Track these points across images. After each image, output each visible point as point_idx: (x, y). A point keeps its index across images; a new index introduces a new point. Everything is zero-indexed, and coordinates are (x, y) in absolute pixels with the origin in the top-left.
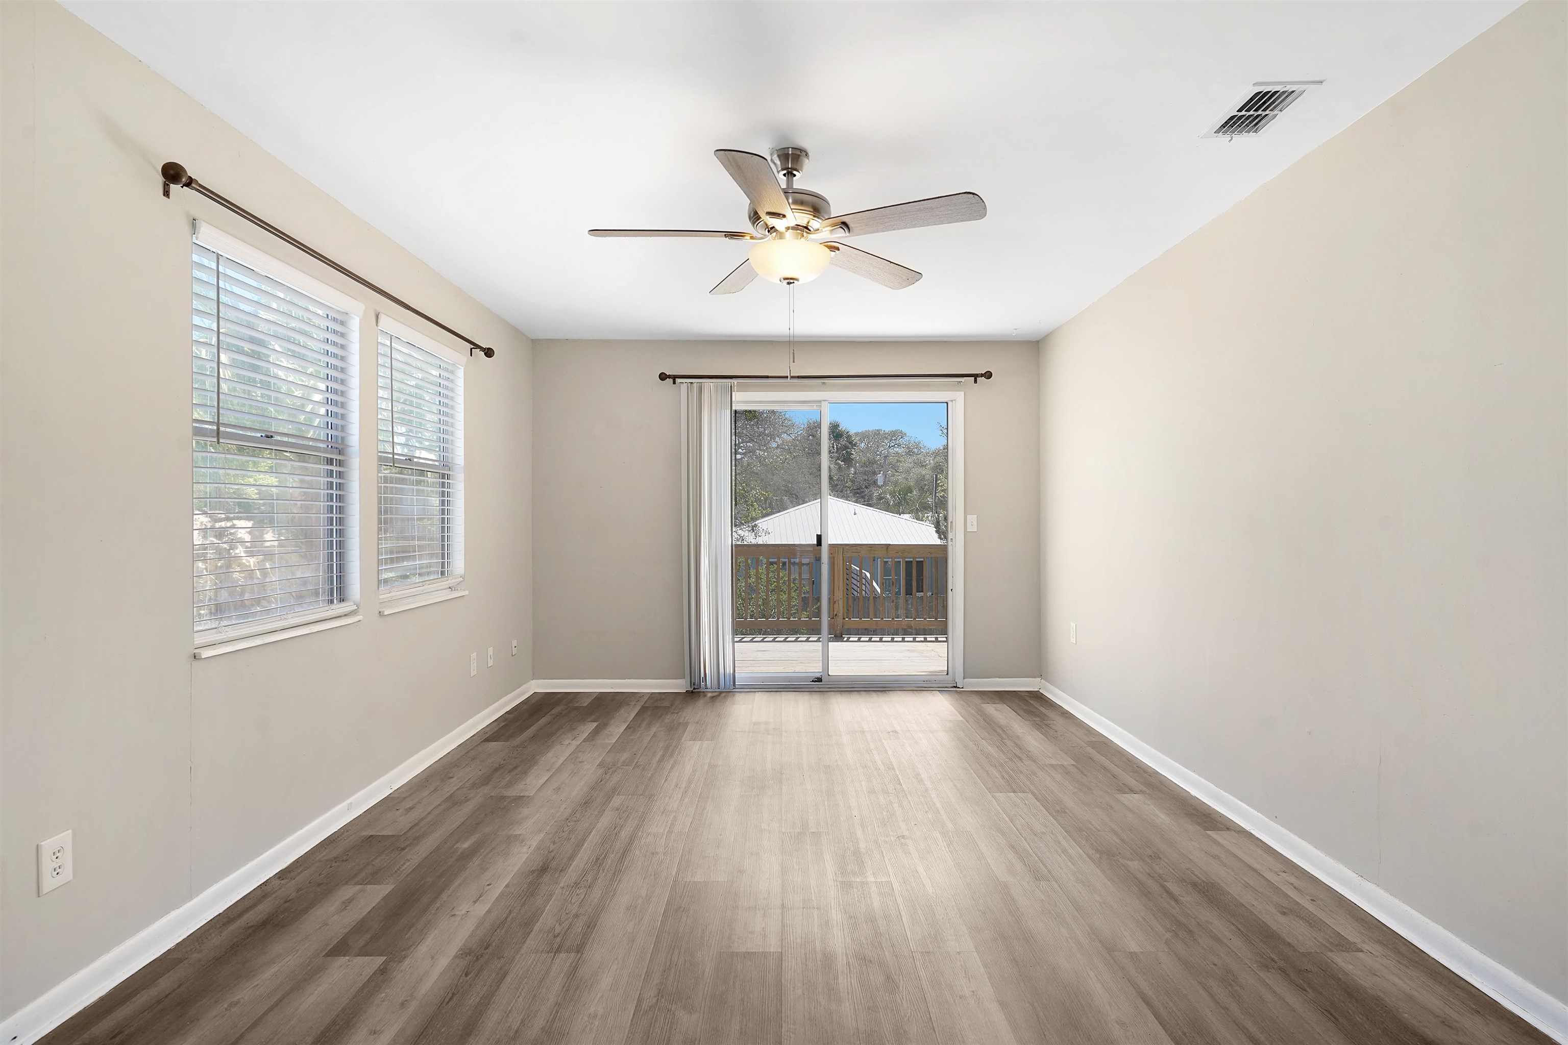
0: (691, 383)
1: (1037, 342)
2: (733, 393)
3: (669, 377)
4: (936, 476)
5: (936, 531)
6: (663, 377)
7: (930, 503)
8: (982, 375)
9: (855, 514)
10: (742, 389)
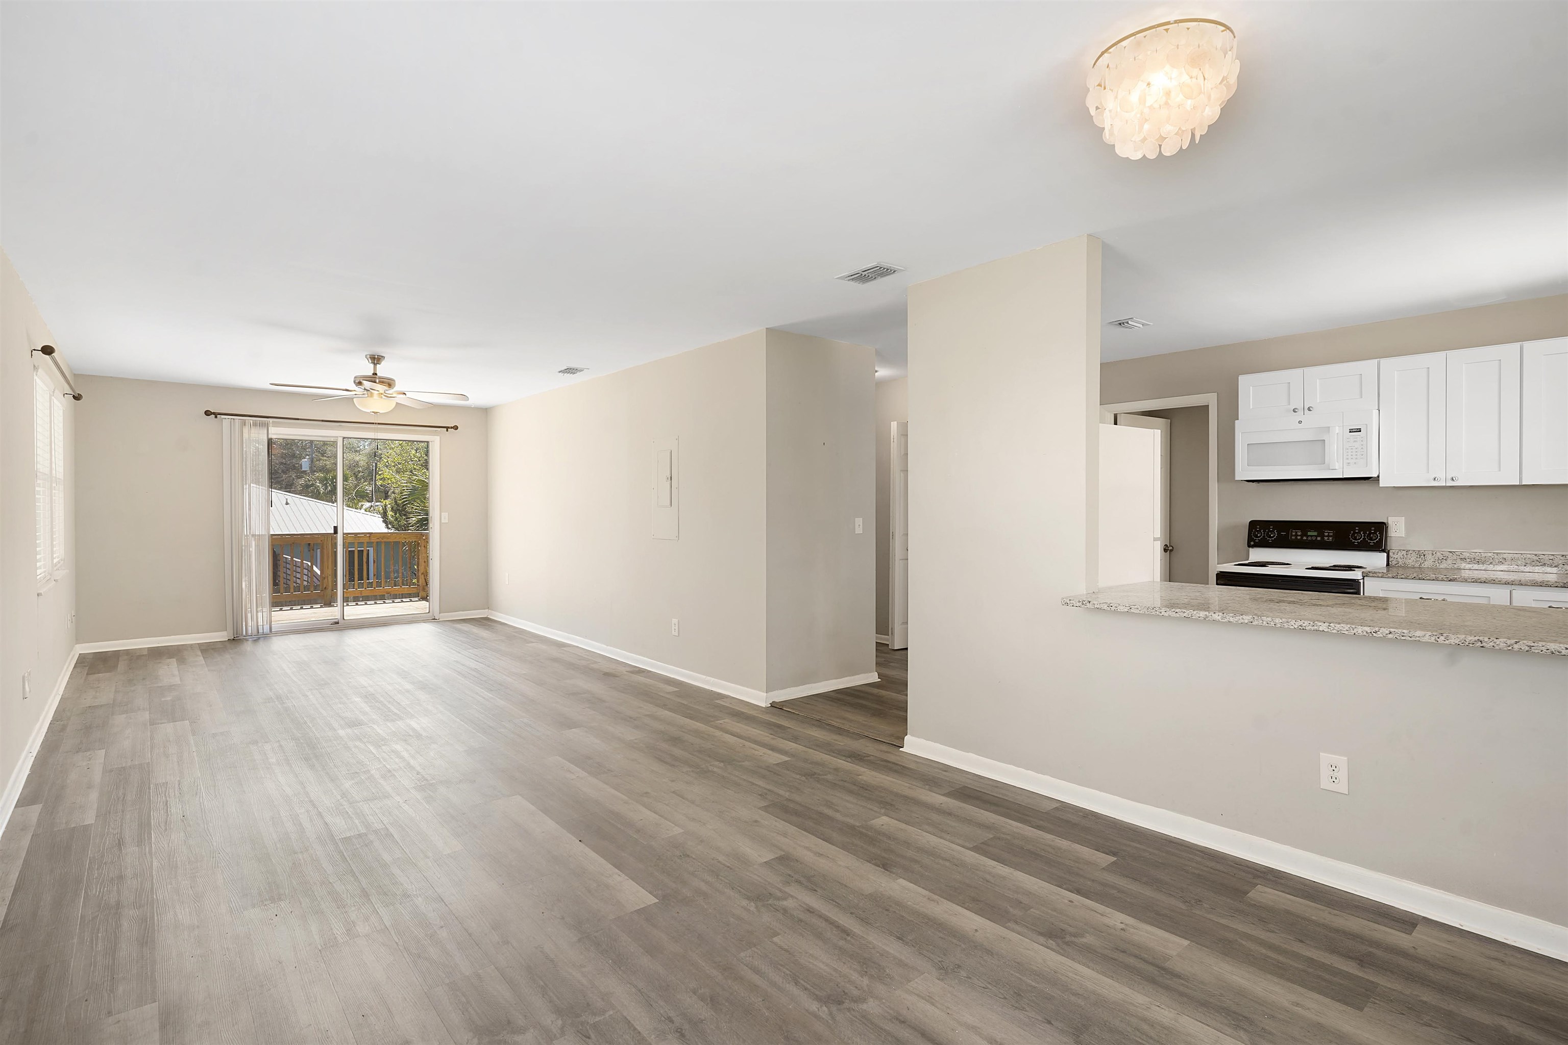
0: (234, 419)
1: (486, 409)
2: (270, 428)
3: (214, 413)
4: (376, 464)
5: (383, 521)
6: (208, 413)
7: (368, 491)
8: (452, 428)
9: (287, 504)
10: (275, 425)
